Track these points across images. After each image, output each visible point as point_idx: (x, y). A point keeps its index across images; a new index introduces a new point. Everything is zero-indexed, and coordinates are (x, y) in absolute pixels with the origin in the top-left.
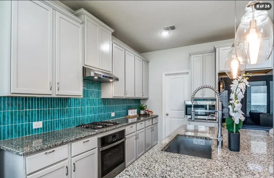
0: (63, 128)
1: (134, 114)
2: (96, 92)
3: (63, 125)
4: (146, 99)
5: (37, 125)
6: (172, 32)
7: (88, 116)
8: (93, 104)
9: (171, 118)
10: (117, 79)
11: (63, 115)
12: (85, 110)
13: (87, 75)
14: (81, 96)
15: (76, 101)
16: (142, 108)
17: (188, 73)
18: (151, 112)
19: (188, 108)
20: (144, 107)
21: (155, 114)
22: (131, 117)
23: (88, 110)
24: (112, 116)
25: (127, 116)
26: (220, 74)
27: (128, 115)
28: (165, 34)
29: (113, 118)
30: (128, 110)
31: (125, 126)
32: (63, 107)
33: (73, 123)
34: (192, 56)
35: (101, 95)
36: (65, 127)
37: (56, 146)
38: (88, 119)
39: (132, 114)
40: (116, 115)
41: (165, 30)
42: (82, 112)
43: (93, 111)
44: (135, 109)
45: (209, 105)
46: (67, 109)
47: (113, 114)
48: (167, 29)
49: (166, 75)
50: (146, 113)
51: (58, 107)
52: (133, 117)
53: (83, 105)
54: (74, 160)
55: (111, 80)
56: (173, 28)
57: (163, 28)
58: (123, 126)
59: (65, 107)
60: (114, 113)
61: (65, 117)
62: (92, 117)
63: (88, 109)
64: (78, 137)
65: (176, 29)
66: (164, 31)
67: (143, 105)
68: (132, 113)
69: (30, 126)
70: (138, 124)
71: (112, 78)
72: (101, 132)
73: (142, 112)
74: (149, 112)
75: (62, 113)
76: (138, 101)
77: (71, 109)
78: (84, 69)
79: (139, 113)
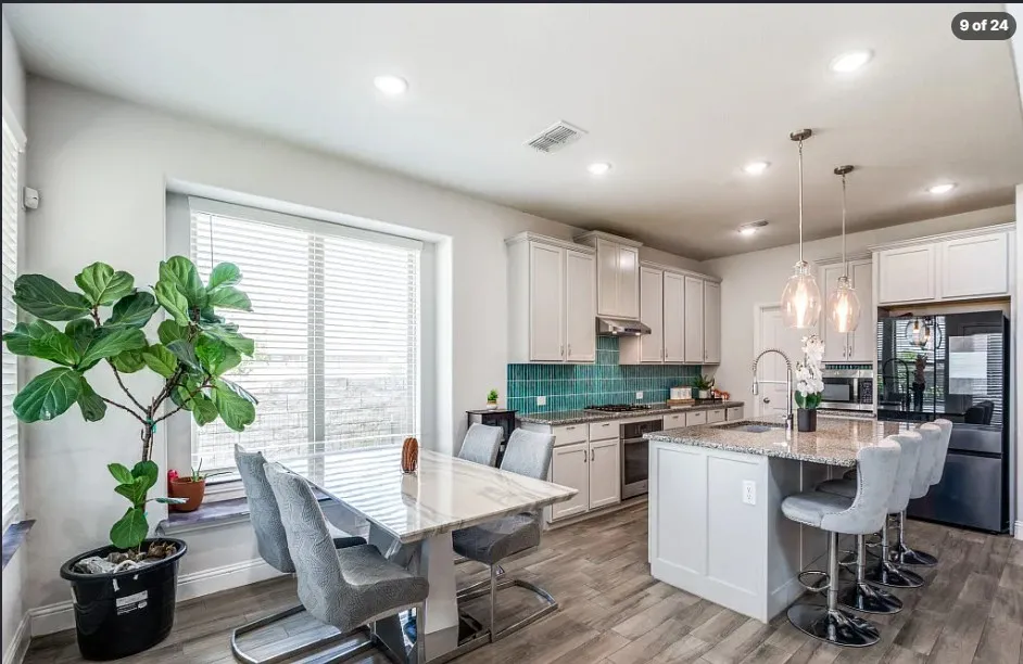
0: (568, 409)
1: (683, 397)
2: (611, 353)
3: (567, 405)
4: (713, 366)
5: (541, 400)
6: (762, 230)
7: (599, 395)
8: (607, 374)
10: (649, 332)
11: (567, 390)
12: (594, 384)
13: (603, 330)
14: (592, 361)
15: (584, 369)
16: (704, 386)
18: (725, 394)
20: (708, 383)
21: (734, 399)
22: (678, 402)
23: (598, 384)
24: (638, 398)
25: (668, 400)
27: (669, 398)
28: (750, 233)
30: (670, 389)
31: (662, 413)
32: (567, 379)
33: (579, 403)
35: (619, 360)
36: (570, 408)
37: (576, 422)
39: (679, 396)
40: (646, 398)
42: (589, 387)
43: (606, 386)
44: (686, 386)
45: (859, 379)
46: (571, 381)
47: (640, 395)
48: (754, 225)
50: (713, 396)
51: (562, 379)
52: (681, 402)
53: (591, 375)
54: (593, 445)
55: (638, 334)
56: (764, 224)
58: (658, 413)
59: (569, 378)
60: (642, 393)
61: (569, 394)
63: (598, 382)
67: (706, 378)
68: (680, 394)
69: (535, 401)
70: (691, 415)
71: (640, 331)
72: (625, 417)
73: (703, 394)
74: (721, 394)
75: (565, 387)
76: (696, 369)
78: (598, 321)
79: (695, 395)
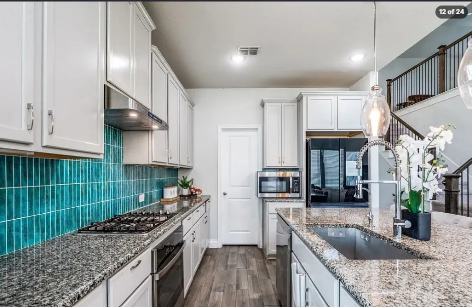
0: (42, 238)
1: (173, 196)
2: (114, 149)
3: (43, 231)
4: (187, 169)
6: (250, 58)
7: (99, 204)
8: (109, 175)
9: (231, 200)
10: (167, 126)
11: (42, 204)
12: (92, 190)
14: (99, 154)
15: (75, 167)
16: (185, 185)
17: (257, 129)
18: (199, 190)
19: (263, 182)
20: (189, 182)
21: (204, 193)
22: (171, 200)
23: (98, 189)
24: (140, 201)
25: (162, 200)
26: (308, 134)
27: (163, 197)
28: (238, 60)
29: (142, 204)
30: (163, 189)
32: (42, 183)
33: (67, 223)
34: (267, 103)
35: (122, 157)
36: (48, 237)
38: (98, 211)
39: (171, 194)
40: (146, 199)
41: (242, 51)
42: (87, 194)
43: (108, 191)
44: (172, 186)
45: (293, 178)
46: (53, 187)
47: (142, 198)
48: (245, 52)
49: (224, 130)
50: (192, 193)
51: (30, 184)
53: (89, 178)
55: (156, 126)
56: (254, 52)
57: (239, 48)
59: (48, 183)
60: (143, 195)
61: (48, 210)
62: (106, 205)
63: (98, 186)
64: (123, 259)
65: (258, 54)
66: (239, 53)
67: (186, 178)
70: (195, 214)
71: (160, 121)
73: (185, 192)
74: (196, 190)
75: (35, 198)
76: (175, 171)
77: (62, 187)
78: (107, 91)
